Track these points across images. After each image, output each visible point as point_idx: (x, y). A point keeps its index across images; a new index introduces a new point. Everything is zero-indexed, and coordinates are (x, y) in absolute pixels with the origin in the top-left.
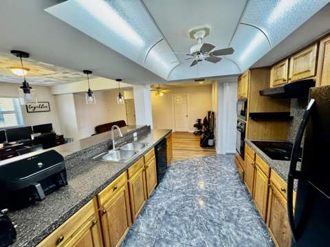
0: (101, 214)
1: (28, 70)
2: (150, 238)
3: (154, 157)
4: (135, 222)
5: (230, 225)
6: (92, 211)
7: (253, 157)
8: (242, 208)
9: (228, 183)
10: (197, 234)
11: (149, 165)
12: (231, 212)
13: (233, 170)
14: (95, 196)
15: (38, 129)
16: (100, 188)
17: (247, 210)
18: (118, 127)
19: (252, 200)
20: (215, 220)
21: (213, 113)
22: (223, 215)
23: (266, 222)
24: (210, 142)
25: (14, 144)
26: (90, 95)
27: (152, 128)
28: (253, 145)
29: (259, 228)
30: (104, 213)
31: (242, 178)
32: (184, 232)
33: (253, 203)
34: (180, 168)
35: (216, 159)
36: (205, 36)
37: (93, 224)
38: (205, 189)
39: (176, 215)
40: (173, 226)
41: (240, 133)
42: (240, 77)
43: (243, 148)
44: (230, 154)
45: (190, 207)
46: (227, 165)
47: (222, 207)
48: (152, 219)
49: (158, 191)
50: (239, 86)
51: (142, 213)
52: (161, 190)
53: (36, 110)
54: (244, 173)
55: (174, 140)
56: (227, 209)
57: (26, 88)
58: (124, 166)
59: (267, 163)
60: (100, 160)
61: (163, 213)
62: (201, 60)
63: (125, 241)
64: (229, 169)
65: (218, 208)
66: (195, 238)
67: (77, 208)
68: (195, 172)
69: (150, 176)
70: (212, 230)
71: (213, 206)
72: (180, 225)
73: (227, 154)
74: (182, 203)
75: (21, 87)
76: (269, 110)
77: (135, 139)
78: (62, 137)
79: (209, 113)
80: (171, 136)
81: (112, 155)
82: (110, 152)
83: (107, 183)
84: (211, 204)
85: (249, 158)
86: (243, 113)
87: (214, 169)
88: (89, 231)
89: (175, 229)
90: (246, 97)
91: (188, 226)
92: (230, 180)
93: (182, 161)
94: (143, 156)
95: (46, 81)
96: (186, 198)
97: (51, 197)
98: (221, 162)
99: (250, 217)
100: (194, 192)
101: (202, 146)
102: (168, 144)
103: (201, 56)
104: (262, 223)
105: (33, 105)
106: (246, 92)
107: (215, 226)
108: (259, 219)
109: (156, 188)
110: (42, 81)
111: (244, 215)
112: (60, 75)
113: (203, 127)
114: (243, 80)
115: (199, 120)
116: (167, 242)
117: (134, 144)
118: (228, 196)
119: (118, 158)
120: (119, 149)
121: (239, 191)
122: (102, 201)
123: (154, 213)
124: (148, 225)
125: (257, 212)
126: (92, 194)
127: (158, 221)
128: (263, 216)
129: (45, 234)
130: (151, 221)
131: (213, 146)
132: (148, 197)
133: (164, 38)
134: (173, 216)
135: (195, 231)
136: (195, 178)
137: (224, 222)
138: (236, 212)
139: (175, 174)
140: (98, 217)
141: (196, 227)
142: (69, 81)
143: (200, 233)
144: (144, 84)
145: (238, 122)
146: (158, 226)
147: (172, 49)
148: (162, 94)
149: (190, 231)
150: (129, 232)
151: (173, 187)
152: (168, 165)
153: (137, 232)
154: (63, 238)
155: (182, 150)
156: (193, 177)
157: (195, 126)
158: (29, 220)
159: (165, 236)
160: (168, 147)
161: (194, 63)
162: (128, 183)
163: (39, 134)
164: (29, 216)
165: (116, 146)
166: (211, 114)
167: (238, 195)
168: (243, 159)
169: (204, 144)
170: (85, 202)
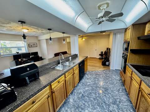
0: (52, 92)
1: (28, 29)
2: (74, 105)
3: (78, 68)
4: (68, 97)
5: (115, 106)
6: (48, 91)
7: (131, 73)
8: (122, 98)
9: (115, 85)
10: (97, 107)
11: (75, 73)
12: (115, 99)
13: (118, 78)
14: (50, 84)
15: (33, 54)
16: (52, 81)
17: (125, 100)
18: (62, 54)
19: (128, 95)
20: (107, 102)
21: (110, 49)
22: (111, 101)
23: (136, 108)
24: (107, 63)
25: (24, 59)
26: (51, 40)
27: (78, 55)
28: (131, 66)
29: (131, 110)
30: (53, 92)
31: (124, 83)
32: (90, 105)
33: (129, 97)
34: (91, 75)
35: (109, 72)
36: (106, 8)
37: (49, 97)
38: (102, 86)
39: (87, 97)
40: (85, 102)
41: (124, 60)
42: (126, 30)
43: (125, 68)
44: (118, 70)
45: (94, 94)
46: (115, 75)
47: (111, 96)
48: (76, 97)
49: (80, 85)
50: (125, 35)
51: (72, 93)
52: (81, 84)
53: (32, 46)
54: (125, 80)
55: (88, 61)
56: (114, 98)
57: (24, 37)
58: (64, 72)
59: (140, 78)
60: (54, 69)
61: (81, 95)
62: (104, 21)
63: (63, 105)
64: (116, 78)
65: (108, 96)
66: (95, 109)
67: (41, 90)
68: (98, 77)
69: (76, 77)
70: (105, 107)
71: (106, 95)
72: (89, 102)
73: (116, 70)
74: (91, 91)
75: (23, 37)
76: (143, 48)
77: (70, 60)
78: (41, 57)
79: (107, 49)
80: (87, 59)
81: (59, 67)
82: (59, 65)
83: (55, 79)
84: (105, 94)
85: (128, 74)
86: (127, 49)
87: (108, 77)
88: (47, 99)
89: (86, 103)
90: (129, 40)
91: (92, 103)
92: (116, 83)
93: (92, 71)
94: (73, 68)
95: (35, 34)
96: (93, 90)
97: (32, 83)
98: (112, 73)
99: (126, 104)
100: (96, 87)
101: (103, 65)
102: (85, 63)
103: (104, 19)
104: (133, 108)
105: (31, 44)
106: (129, 38)
107: (106, 105)
108: (132, 106)
109: (79, 83)
110: (34, 34)
111: (123, 102)
112: (40, 31)
113: (104, 55)
114: (128, 31)
115: (102, 52)
116: (82, 109)
117: (69, 63)
118: (114, 91)
119: (62, 68)
120: (62, 64)
121: (121, 90)
122: (53, 87)
123: (77, 95)
124: (74, 99)
125: (131, 102)
126: (48, 84)
127: (79, 98)
128: (134, 105)
129: (28, 99)
130: (75, 98)
131: (109, 65)
132: (74, 87)
133: (85, 11)
134: (86, 97)
135: (96, 106)
136: (98, 80)
137: (111, 104)
138: (118, 100)
139: (88, 77)
140: (51, 94)
141: (96, 104)
142: (44, 34)
143: (99, 108)
144: (75, 35)
145: (123, 54)
146: (78, 100)
147: (88, 16)
148: (84, 39)
149: (93, 106)
150: (65, 101)
151: (87, 83)
152: (85, 73)
153: (69, 102)
154: (35, 101)
155: (92, 66)
156: (97, 79)
157: (100, 55)
158: (22, 92)
159: (81, 106)
160: (85, 65)
161: (100, 23)
162: (65, 80)
163: (33, 56)
164: (23, 90)
165: (61, 63)
166: (109, 50)
167: (120, 91)
168: (125, 73)
169: (104, 64)
170: (45, 87)
